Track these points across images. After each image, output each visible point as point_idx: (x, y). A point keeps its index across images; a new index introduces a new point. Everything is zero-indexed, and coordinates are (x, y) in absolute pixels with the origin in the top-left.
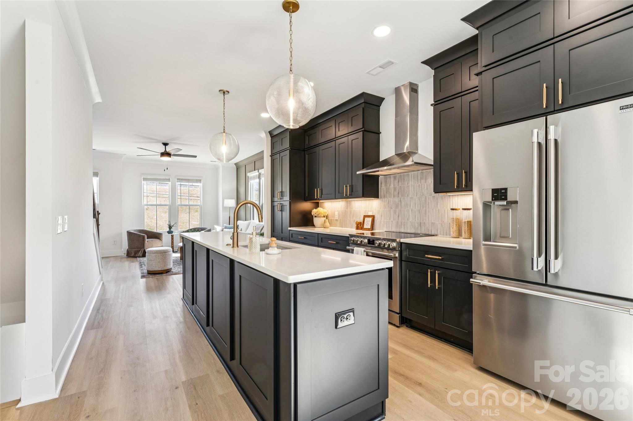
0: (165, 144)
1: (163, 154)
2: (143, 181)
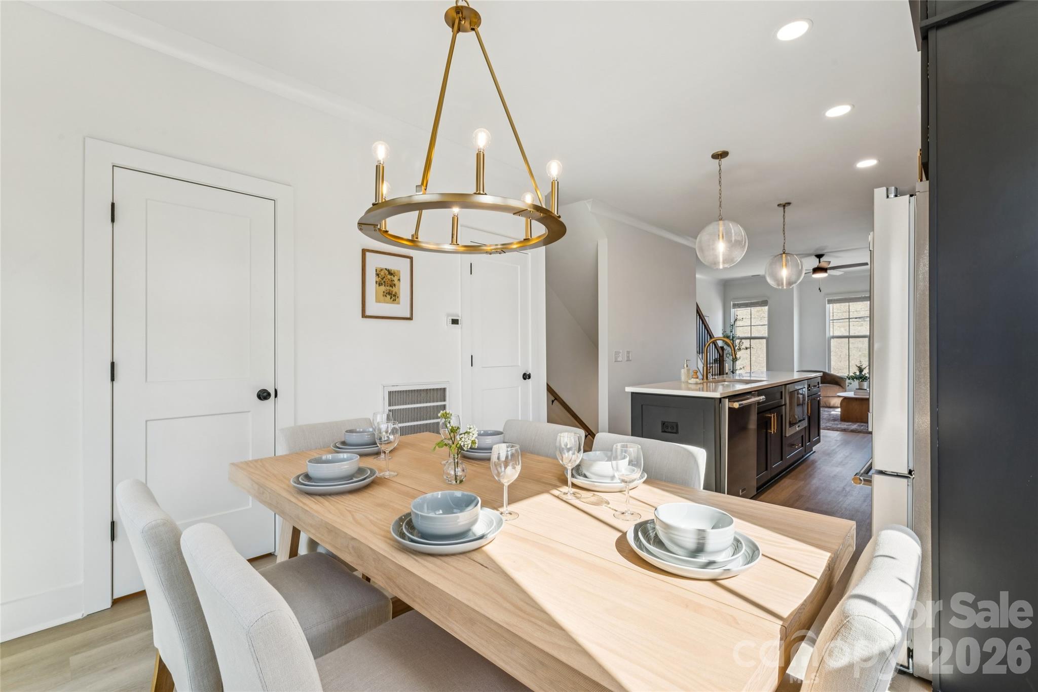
0: (819, 257)
1: (816, 270)
2: (828, 303)
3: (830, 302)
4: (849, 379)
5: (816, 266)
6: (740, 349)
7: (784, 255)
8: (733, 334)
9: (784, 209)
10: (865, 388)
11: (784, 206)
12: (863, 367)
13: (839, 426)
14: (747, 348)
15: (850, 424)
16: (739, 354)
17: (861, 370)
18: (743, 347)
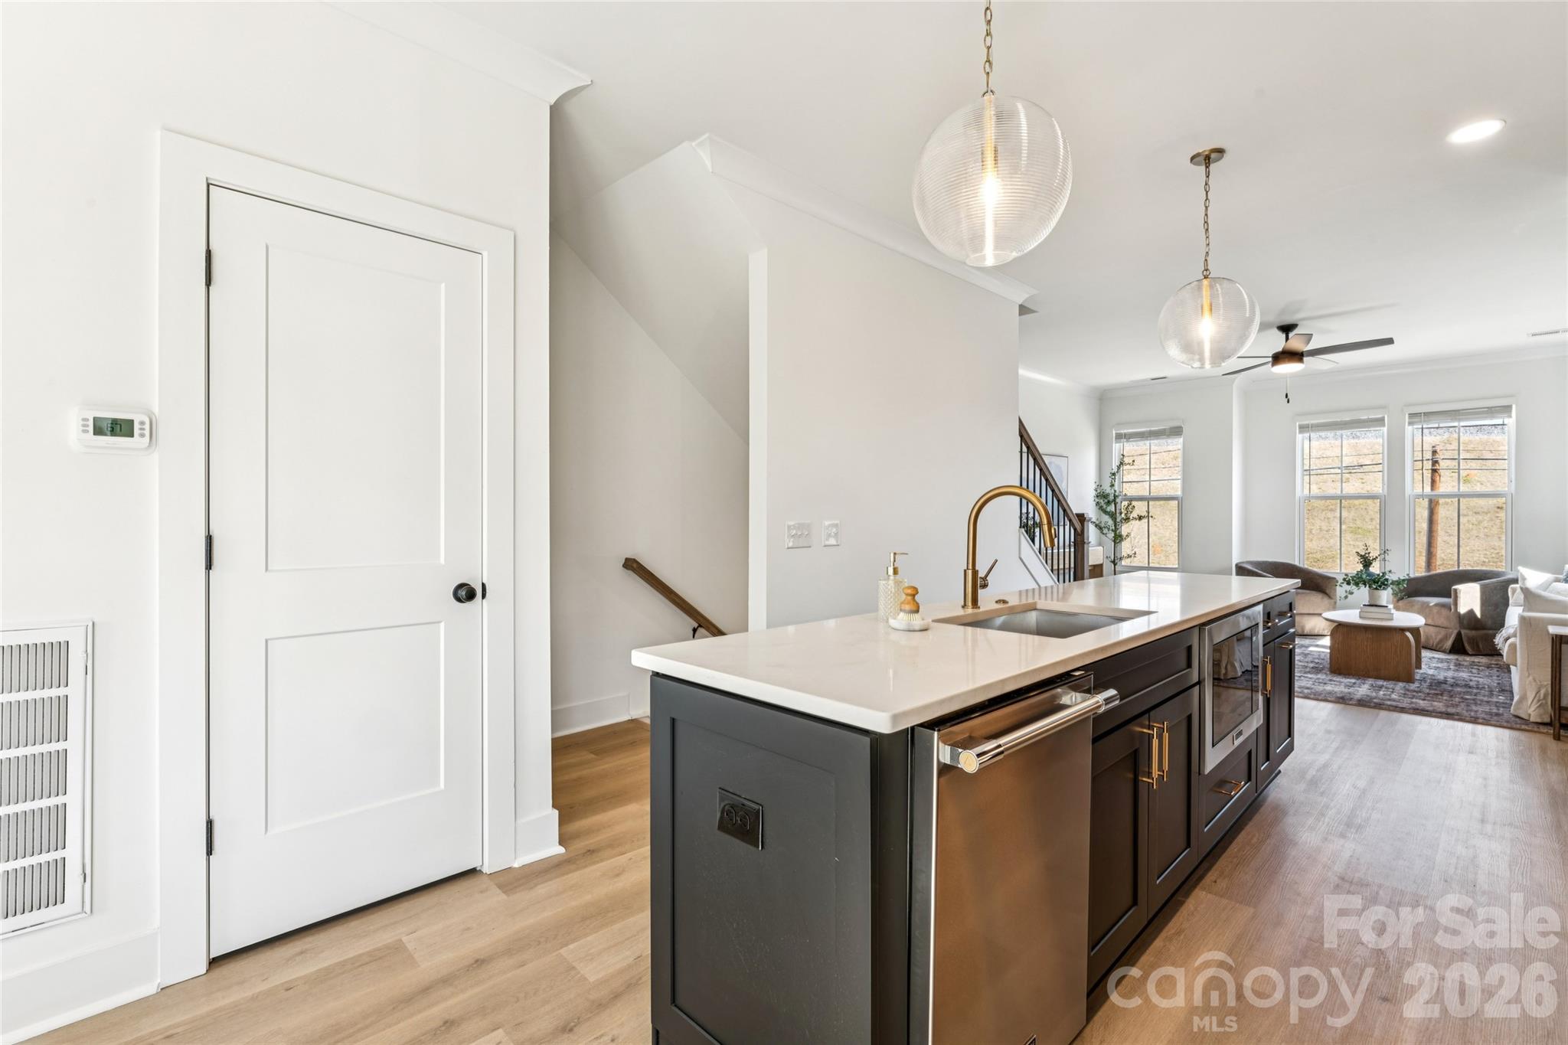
0: (1287, 329)
1: (1278, 358)
2: (1300, 432)
3: (1303, 428)
4: (1348, 583)
5: (1280, 350)
6: (1127, 519)
7: (1205, 282)
8: (1115, 491)
9: (1207, 167)
10: (1384, 604)
11: (1207, 159)
12: (1373, 555)
13: (1329, 688)
14: (1140, 518)
15: (1353, 681)
16: (1124, 529)
17: (1367, 562)
18: (1134, 514)
